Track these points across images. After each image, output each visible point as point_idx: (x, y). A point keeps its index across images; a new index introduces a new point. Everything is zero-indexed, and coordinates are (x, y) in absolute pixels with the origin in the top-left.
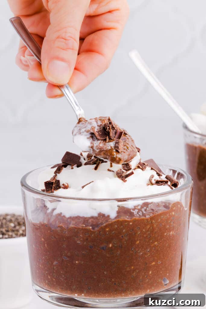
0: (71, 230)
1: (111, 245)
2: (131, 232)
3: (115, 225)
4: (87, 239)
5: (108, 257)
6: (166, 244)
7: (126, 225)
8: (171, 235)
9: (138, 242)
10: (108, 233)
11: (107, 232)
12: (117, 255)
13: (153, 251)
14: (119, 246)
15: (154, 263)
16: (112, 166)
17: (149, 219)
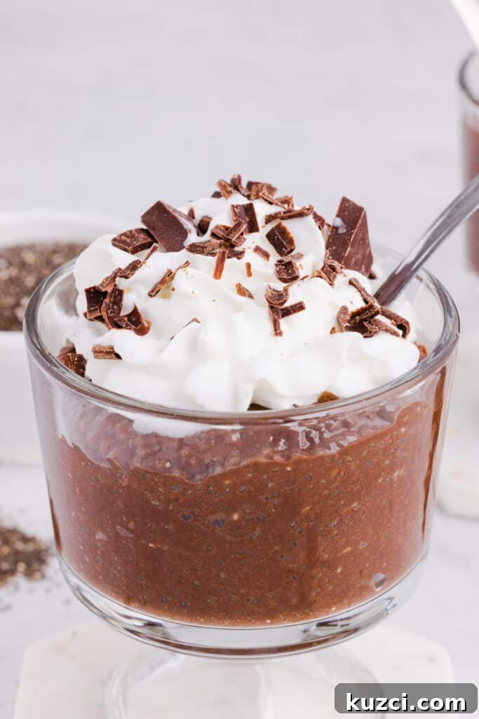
0: (136, 474)
1: (236, 517)
2: (288, 488)
3: (248, 472)
4: (176, 500)
5: (230, 542)
6: (381, 501)
7: (276, 471)
8: (395, 479)
9: (308, 508)
10: (228, 490)
11: (226, 487)
12: (252, 538)
13: (348, 524)
14: (258, 518)
15: (349, 549)
16: (250, 274)
17: (338, 455)
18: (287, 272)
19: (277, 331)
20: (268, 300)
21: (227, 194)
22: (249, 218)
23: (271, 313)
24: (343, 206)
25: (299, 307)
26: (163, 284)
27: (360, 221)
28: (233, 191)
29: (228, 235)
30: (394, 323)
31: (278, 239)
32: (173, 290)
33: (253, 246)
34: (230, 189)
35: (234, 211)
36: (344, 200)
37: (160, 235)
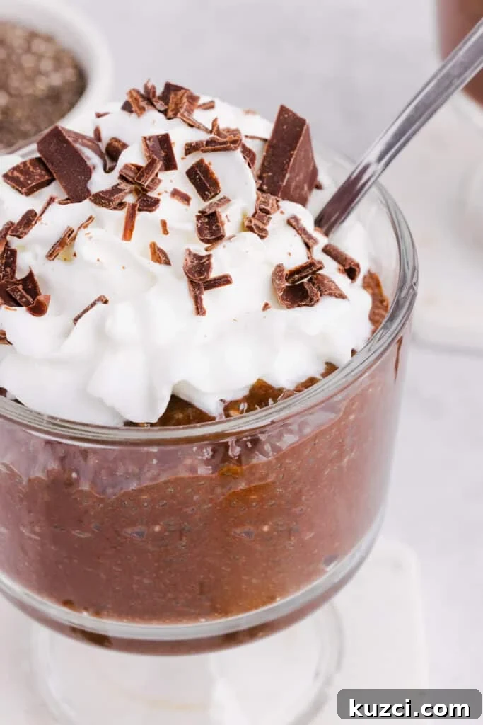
1: (157, 529)
3: (169, 487)
4: (86, 512)
5: (152, 552)
7: (201, 485)
8: (345, 464)
10: (146, 504)
11: (144, 502)
12: (177, 547)
14: (184, 529)
16: (166, 232)
17: (274, 461)
18: (211, 229)
19: (199, 310)
20: (187, 275)
21: (139, 112)
22: (165, 152)
23: (192, 289)
24: (281, 117)
25: (225, 280)
26: (63, 247)
27: (301, 139)
28: (146, 107)
29: (139, 179)
30: (341, 268)
31: (200, 179)
32: (75, 255)
33: (170, 190)
34: (143, 104)
35: (147, 145)
36: (283, 110)
37: (58, 171)
